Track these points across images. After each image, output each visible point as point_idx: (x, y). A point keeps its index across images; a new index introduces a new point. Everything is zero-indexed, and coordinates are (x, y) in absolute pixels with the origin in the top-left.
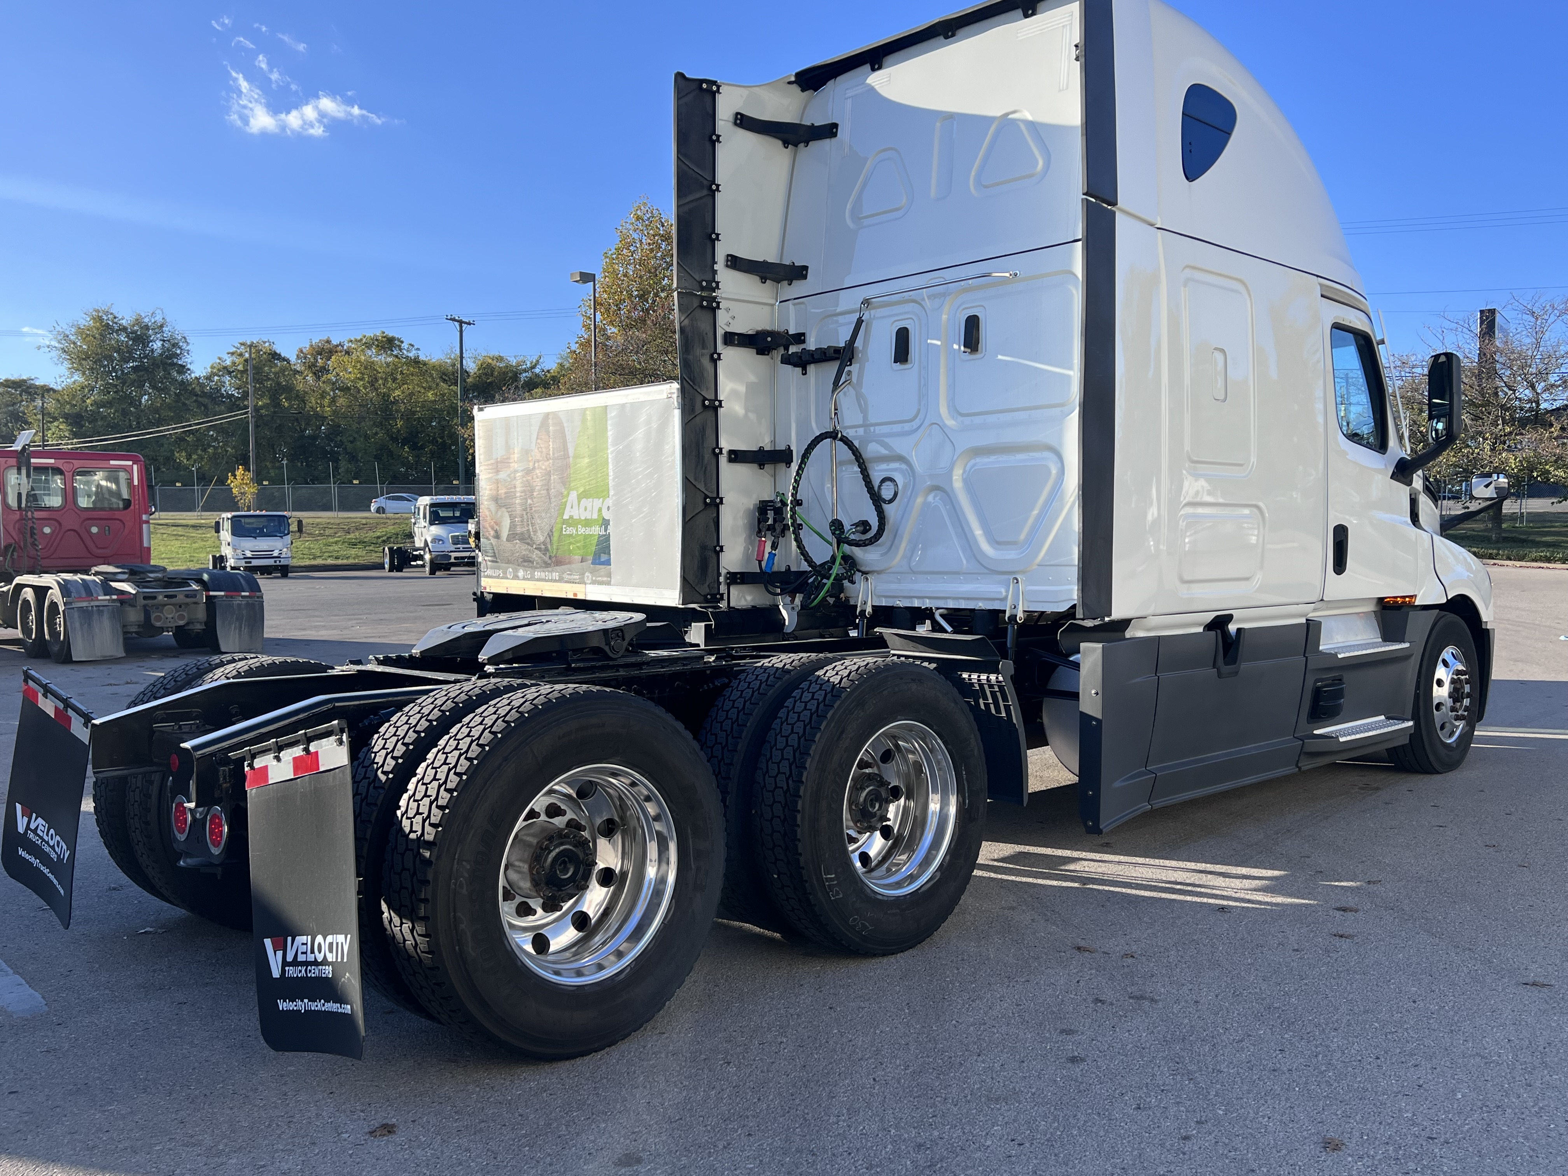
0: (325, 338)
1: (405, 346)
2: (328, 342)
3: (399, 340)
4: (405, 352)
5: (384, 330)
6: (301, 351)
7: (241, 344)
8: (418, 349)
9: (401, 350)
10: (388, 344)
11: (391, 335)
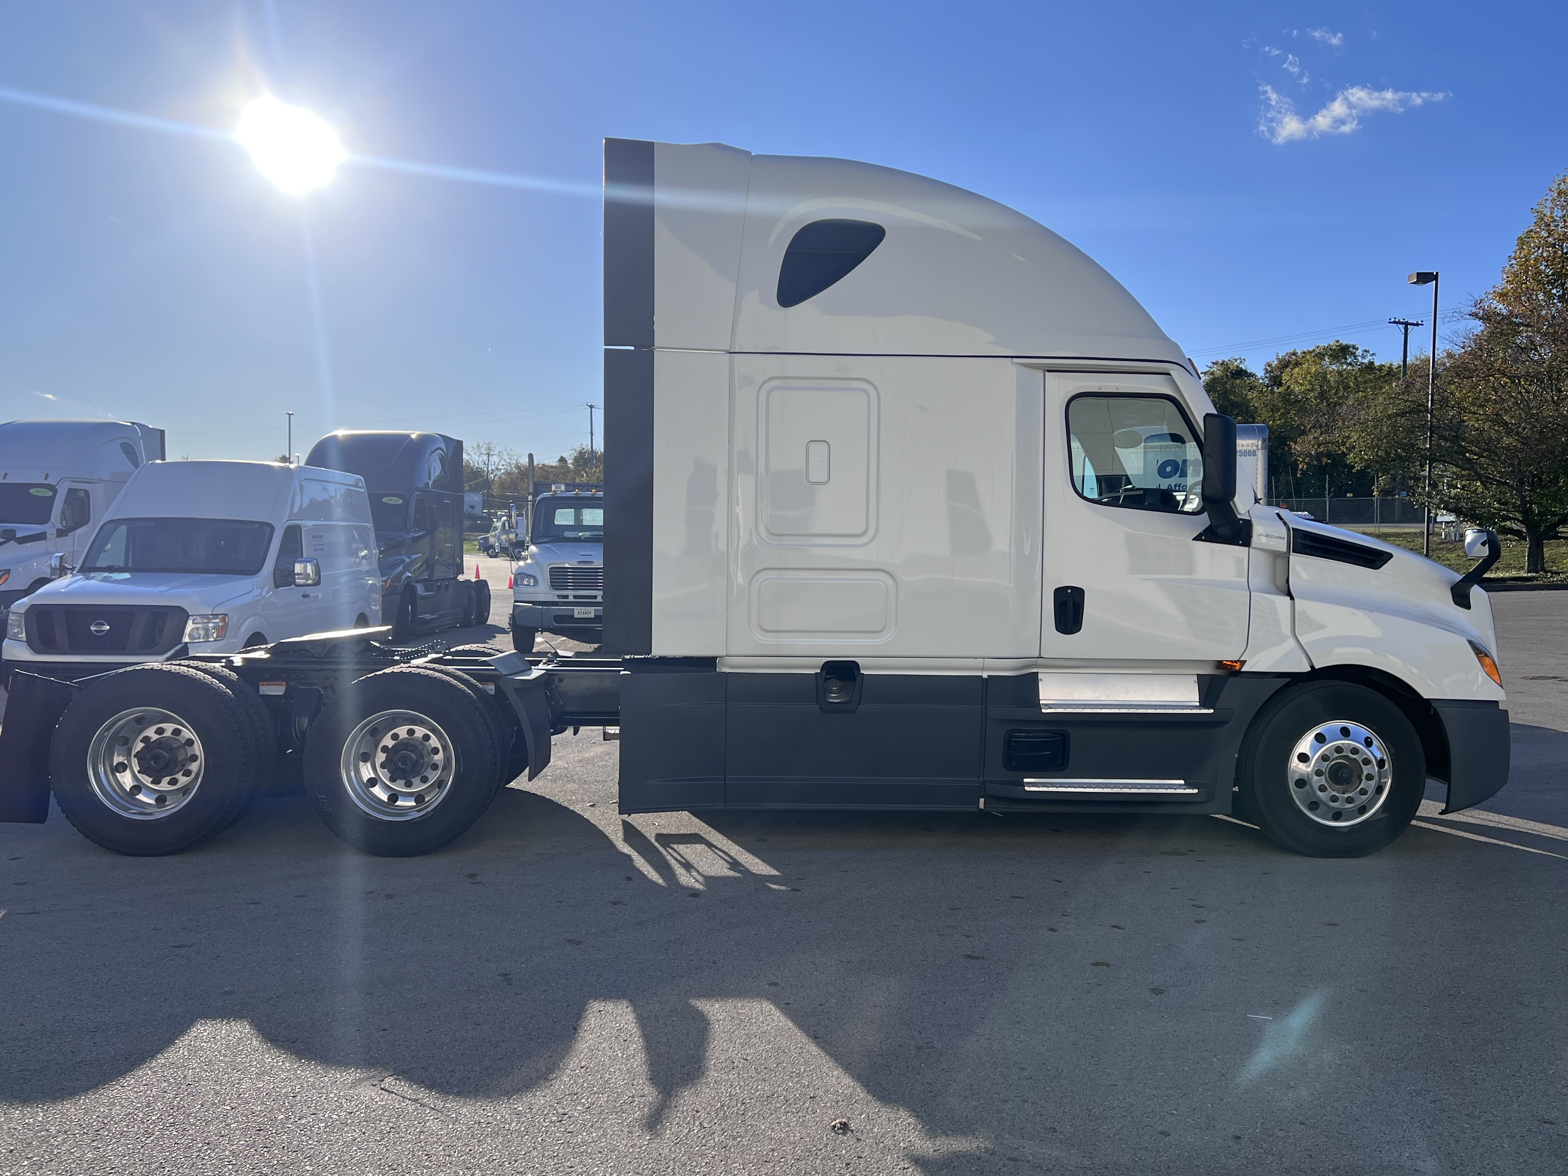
0: (1292, 351)
1: (1359, 352)
2: (1294, 354)
3: (1354, 347)
4: (1360, 359)
5: (1337, 339)
6: (1270, 365)
7: (1213, 363)
8: (1372, 355)
9: (1355, 357)
10: (1342, 352)
11: (1344, 343)
